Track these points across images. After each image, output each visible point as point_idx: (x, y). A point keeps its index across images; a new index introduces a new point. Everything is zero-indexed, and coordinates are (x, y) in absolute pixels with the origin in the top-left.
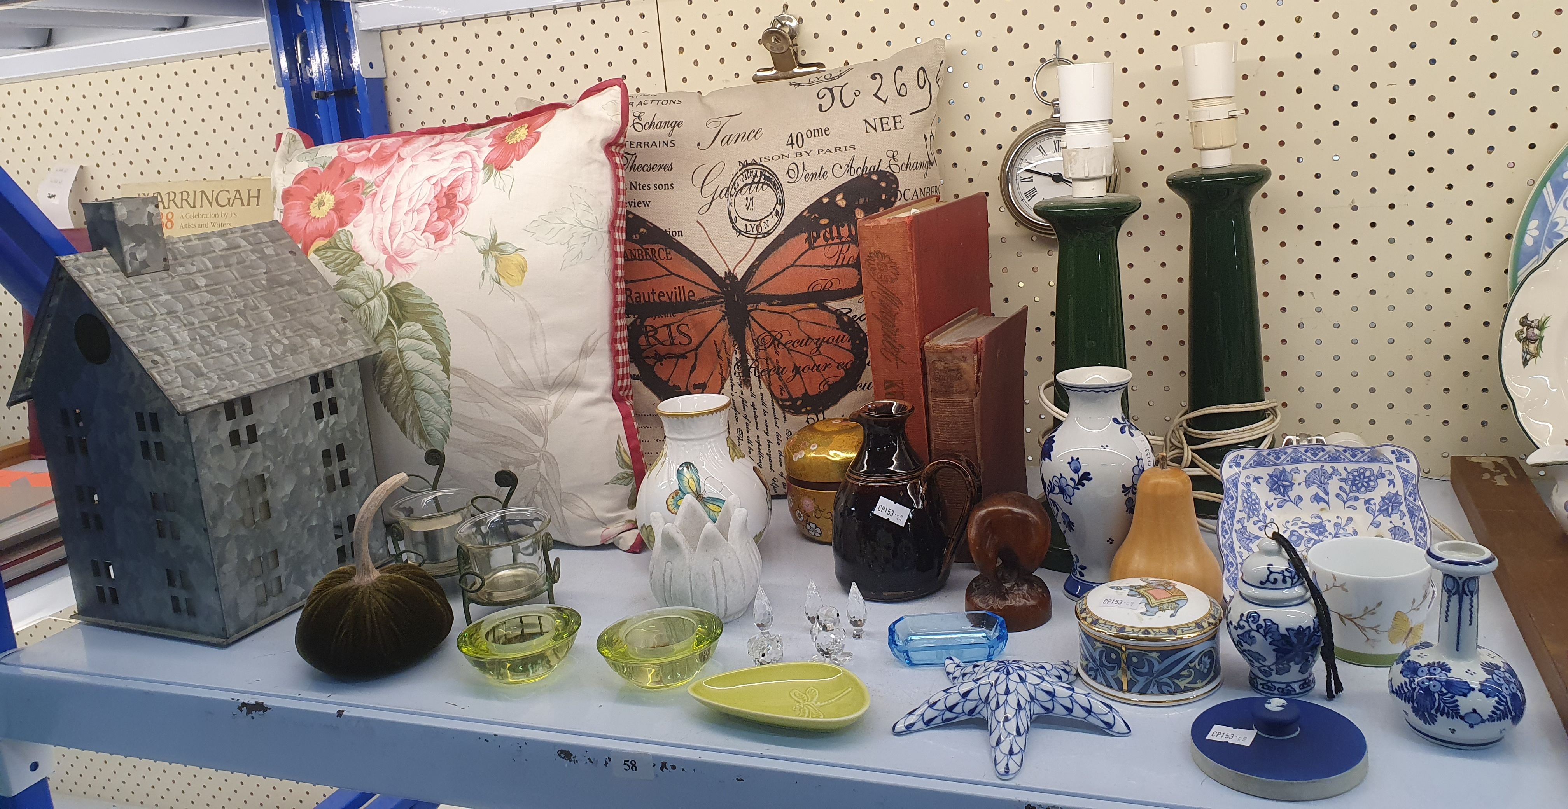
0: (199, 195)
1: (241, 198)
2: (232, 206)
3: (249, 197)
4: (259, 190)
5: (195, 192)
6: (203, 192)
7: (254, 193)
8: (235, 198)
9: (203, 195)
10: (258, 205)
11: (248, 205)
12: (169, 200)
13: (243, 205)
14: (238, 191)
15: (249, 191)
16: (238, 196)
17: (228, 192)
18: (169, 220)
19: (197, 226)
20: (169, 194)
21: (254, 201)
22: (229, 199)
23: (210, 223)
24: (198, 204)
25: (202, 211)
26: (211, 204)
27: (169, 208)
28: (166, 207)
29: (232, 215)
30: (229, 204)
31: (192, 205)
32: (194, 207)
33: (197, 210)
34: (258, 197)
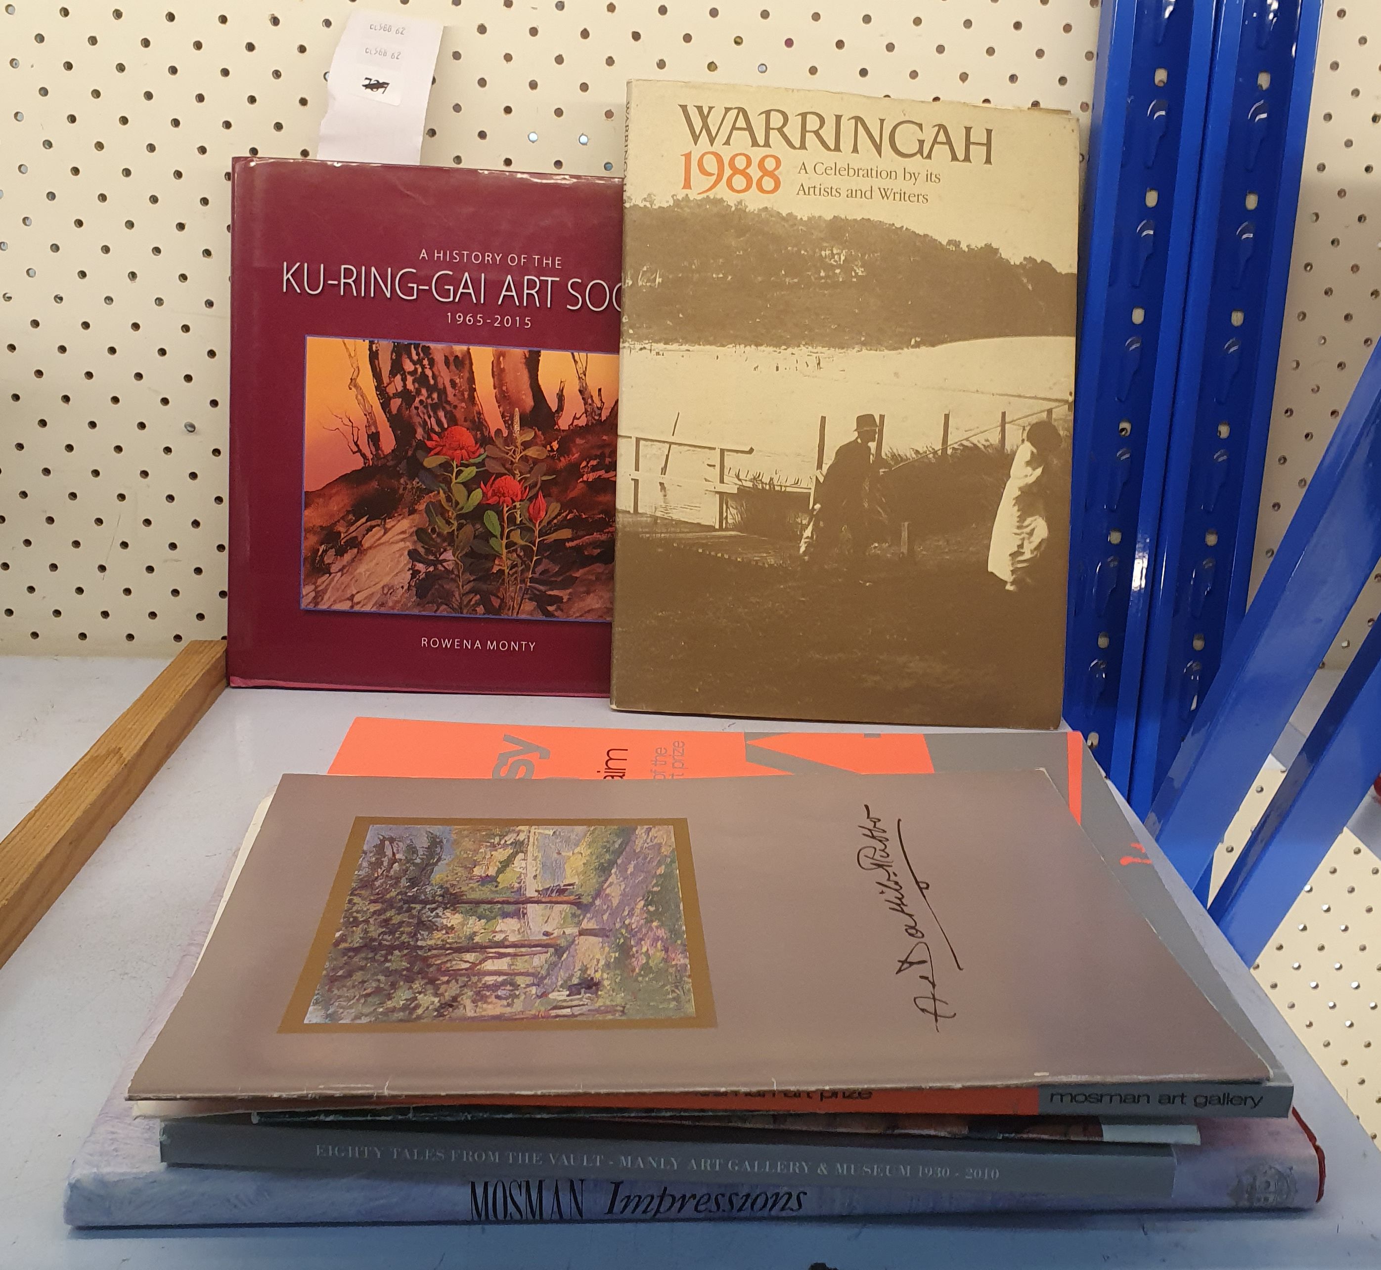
0: (847, 127)
1: (949, 142)
2: (929, 156)
3: (968, 143)
4: (989, 132)
5: (838, 118)
6: (858, 119)
7: (979, 135)
8: (935, 142)
9: (859, 124)
10: (988, 161)
11: (967, 159)
12: (768, 128)
13: (954, 158)
14: (941, 127)
15: (968, 130)
16: (942, 138)
17: (920, 126)
18: (766, 173)
19: (844, 194)
20: (768, 113)
21: (979, 153)
22: (921, 142)
23: (875, 189)
24: (846, 143)
25: (856, 161)
26: (878, 148)
27: (767, 144)
28: (761, 141)
29: (929, 177)
30: (920, 151)
31: (832, 147)
32: (837, 148)
33: (845, 157)
34: (988, 145)
